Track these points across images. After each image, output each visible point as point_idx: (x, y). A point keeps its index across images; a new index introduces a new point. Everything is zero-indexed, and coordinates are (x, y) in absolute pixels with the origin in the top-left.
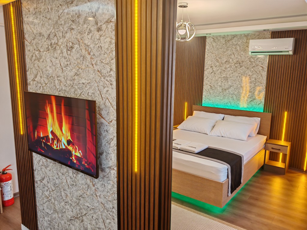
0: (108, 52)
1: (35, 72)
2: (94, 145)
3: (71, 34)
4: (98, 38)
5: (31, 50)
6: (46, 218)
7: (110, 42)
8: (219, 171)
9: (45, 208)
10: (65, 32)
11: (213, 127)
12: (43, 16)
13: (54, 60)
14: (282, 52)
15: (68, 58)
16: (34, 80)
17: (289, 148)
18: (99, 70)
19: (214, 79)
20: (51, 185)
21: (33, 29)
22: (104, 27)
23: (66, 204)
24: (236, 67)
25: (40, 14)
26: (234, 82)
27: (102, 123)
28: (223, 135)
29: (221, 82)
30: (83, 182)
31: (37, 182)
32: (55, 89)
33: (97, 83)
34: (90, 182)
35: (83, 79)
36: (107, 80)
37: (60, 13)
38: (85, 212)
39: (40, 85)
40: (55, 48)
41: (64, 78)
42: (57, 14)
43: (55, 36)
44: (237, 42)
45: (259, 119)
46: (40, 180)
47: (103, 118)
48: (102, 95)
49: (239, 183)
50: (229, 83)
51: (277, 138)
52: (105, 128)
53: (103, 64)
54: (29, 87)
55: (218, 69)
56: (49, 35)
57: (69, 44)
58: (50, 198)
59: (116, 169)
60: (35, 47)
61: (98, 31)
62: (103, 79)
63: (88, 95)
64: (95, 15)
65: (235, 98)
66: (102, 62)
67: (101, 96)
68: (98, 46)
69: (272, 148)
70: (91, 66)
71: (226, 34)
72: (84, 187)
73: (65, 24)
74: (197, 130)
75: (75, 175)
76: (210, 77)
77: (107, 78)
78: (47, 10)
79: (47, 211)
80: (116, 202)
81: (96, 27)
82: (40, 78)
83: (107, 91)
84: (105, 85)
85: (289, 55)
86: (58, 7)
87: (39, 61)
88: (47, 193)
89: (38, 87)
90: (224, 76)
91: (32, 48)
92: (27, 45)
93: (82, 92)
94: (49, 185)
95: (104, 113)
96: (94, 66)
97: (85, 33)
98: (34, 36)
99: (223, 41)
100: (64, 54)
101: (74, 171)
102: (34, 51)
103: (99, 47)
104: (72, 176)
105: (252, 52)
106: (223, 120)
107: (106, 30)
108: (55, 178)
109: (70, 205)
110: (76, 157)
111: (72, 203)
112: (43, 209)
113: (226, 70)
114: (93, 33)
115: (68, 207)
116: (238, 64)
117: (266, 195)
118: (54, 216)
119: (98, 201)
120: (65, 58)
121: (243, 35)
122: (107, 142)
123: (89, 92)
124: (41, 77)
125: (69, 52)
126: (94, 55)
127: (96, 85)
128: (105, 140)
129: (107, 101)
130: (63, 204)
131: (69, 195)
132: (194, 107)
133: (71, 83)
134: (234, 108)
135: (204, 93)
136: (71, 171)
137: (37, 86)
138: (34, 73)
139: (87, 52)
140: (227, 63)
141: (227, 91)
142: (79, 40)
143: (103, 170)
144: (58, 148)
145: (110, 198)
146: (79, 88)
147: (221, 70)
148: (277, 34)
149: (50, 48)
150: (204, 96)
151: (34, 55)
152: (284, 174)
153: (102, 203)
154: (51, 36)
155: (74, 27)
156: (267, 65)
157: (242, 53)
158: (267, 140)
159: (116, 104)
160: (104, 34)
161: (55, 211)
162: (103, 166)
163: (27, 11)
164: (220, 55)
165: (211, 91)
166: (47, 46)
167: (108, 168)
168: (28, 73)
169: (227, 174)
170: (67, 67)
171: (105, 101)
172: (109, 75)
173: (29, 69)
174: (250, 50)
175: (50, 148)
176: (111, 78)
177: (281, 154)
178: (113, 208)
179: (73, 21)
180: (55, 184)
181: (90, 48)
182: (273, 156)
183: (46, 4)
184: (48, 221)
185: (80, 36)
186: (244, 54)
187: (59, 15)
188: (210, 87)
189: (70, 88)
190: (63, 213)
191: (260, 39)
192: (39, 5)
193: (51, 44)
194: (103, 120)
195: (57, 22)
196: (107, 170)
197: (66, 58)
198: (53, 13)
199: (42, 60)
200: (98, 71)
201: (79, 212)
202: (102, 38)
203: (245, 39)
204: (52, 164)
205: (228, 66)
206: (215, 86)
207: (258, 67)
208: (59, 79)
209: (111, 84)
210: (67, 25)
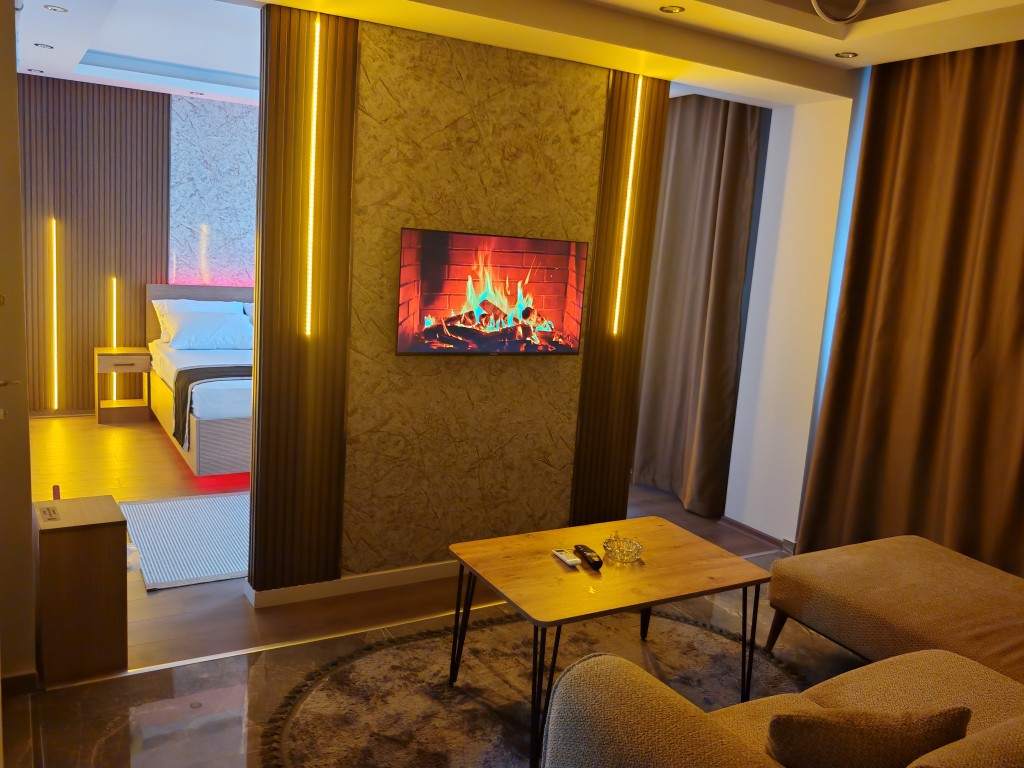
19: (199, 212)
21: (399, 97)
22: (583, 139)
40: (471, 149)
41: (489, 206)
55: (209, 185)
76: (189, 206)
90: (228, 204)
96: (560, 192)
99: (220, 116)
113: (232, 192)
120: (496, 171)
135: (174, 251)
140: (232, 173)
147: (218, 188)
150: (172, 259)
188: (189, 233)
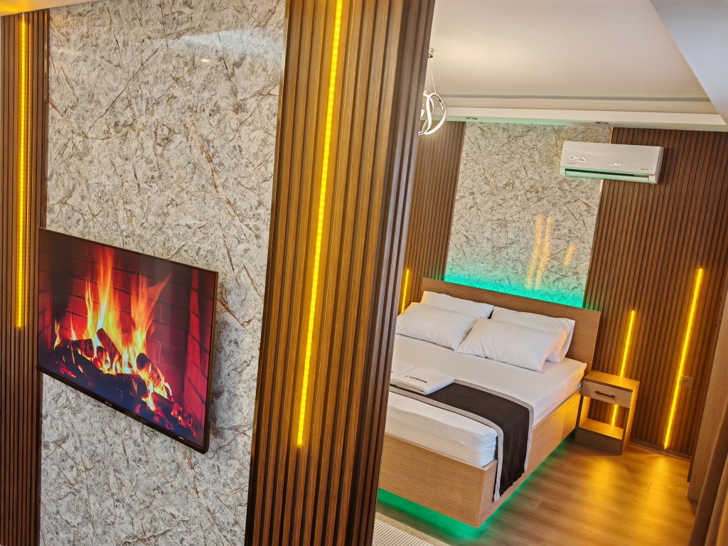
0: (256, 163)
1: (68, 184)
2: (204, 375)
3: (168, 108)
4: (234, 127)
5: (63, 132)
6: (62, 535)
7: (264, 141)
8: (476, 441)
9: (62, 510)
10: (154, 101)
11: (468, 333)
12: (103, 57)
13: (118, 161)
14: (633, 175)
15: (155, 162)
16: (63, 202)
17: (634, 396)
18: (232, 200)
19: (475, 222)
20: (83, 457)
21: (74, 83)
22: (251, 104)
23: (118, 504)
24: (528, 199)
25: (95, 51)
26: (520, 233)
27: (225, 323)
28: (488, 354)
29: (490, 230)
30: (166, 455)
31: (47, 446)
32: (117, 230)
33: (223, 230)
34: (185, 458)
35: (190, 217)
36: (247, 226)
37: (146, 55)
38: (163, 528)
39: (77, 215)
40: (126, 135)
41: (142, 208)
42: (139, 58)
43: (128, 106)
44: (534, 143)
45: (573, 322)
46: (55, 442)
47: (229, 311)
48: (233, 259)
49: (521, 470)
50: (511, 235)
51: (610, 370)
52: (233, 336)
53: (242, 189)
54: (49, 217)
55: (487, 199)
56: (114, 102)
57: (162, 131)
58: (76, 487)
59: (250, 433)
60: (75, 125)
61: (236, 111)
62: (237, 222)
63: (198, 253)
64: (233, 74)
65: (520, 269)
66: (239, 183)
67: (231, 261)
68: (232, 144)
69: (598, 393)
70: (211, 188)
71: (511, 122)
72: (168, 467)
73: (156, 82)
74: (430, 337)
75: (146, 439)
76: (467, 217)
77: (247, 221)
78: (113, 45)
79: (68, 517)
80: (244, 510)
81: (231, 101)
82: (79, 200)
83: (246, 251)
84: (243, 237)
85: (650, 185)
86: (144, 41)
87: (81, 159)
88: (71, 475)
89: (74, 221)
90: (500, 216)
91: (66, 126)
92: (53, 118)
93: (183, 246)
94: (78, 454)
95: (232, 300)
96: (220, 189)
97: (204, 110)
98: (74, 98)
99: (503, 137)
100: (146, 151)
101: (146, 428)
102: (70, 135)
103: (234, 147)
104: (140, 440)
105: (566, 170)
106: (490, 318)
107: (257, 111)
108: (95, 440)
109: (127, 507)
110: (157, 397)
111: (132, 503)
112: (58, 512)
113: (504, 205)
114: (223, 113)
115: (121, 511)
116: (533, 194)
117: (577, 501)
118: (84, 530)
119: (200, 505)
120: (149, 161)
121: (548, 129)
122: (235, 369)
123: (199, 248)
124: (83, 198)
125: (159, 150)
126: (221, 164)
127: (220, 233)
128: (229, 363)
129: (244, 272)
130: (109, 503)
131: (127, 482)
132: (425, 281)
133: (159, 221)
134: (515, 293)
135: (451, 253)
136: (137, 427)
137: (69, 218)
138: (66, 185)
139: (204, 155)
140: (507, 188)
141: (504, 253)
142: (187, 126)
143: (218, 433)
144: (113, 372)
145: (230, 499)
146: (177, 236)
147: (493, 202)
148: (624, 135)
149: (113, 133)
150: (449, 259)
151: (70, 144)
152: (620, 454)
153: (209, 510)
154: (119, 106)
155: (177, 91)
156: (598, 202)
157: (545, 168)
158: (586, 372)
159: (264, 284)
160: (250, 120)
161: (88, 518)
162: (219, 424)
163: (63, 38)
164: (494, 168)
165: (468, 250)
166: (105, 127)
167: (231, 429)
168: (50, 184)
169: (494, 449)
170: (152, 184)
171: (240, 272)
172: (254, 215)
173: (55, 176)
174: (564, 164)
175: (93, 368)
176: (259, 223)
177: (616, 407)
178: (236, 523)
179: (176, 80)
180: (93, 455)
181: (213, 147)
182: (598, 411)
183: (113, 30)
184: (66, 542)
185: (191, 116)
186: (548, 171)
187: (144, 60)
188: (465, 239)
189: (154, 232)
190: (109, 524)
191: (587, 141)
192: (95, 31)
193: (116, 124)
194: (228, 317)
195: (135, 75)
196: (229, 434)
197: (152, 162)
198: (129, 53)
199: (88, 158)
200: (229, 203)
201: (148, 526)
202: (244, 129)
203: (554, 136)
204: (90, 406)
205: (510, 195)
206: (477, 237)
207: (579, 203)
208: (128, 207)
209: (257, 237)
210: (161, 86)
